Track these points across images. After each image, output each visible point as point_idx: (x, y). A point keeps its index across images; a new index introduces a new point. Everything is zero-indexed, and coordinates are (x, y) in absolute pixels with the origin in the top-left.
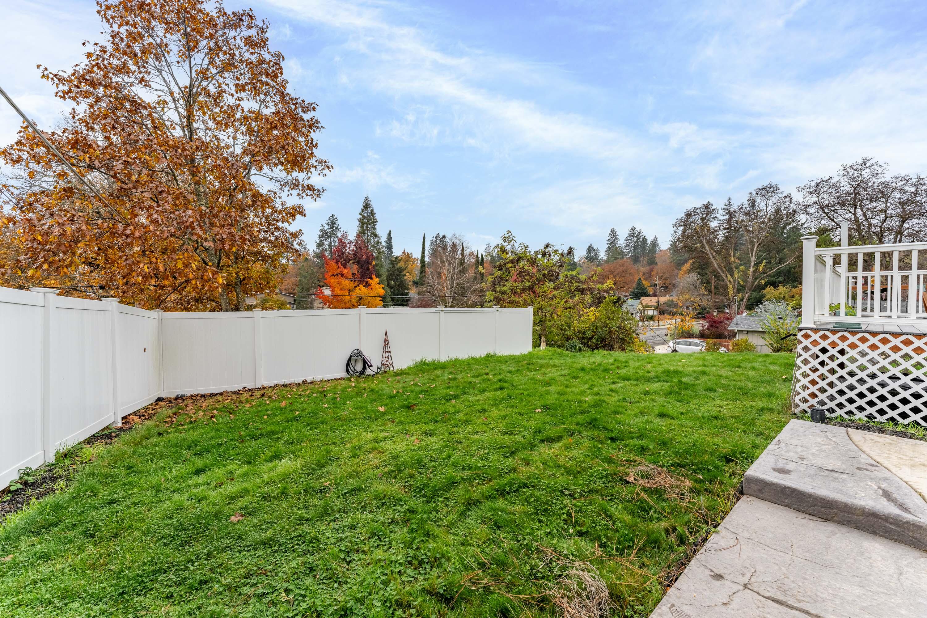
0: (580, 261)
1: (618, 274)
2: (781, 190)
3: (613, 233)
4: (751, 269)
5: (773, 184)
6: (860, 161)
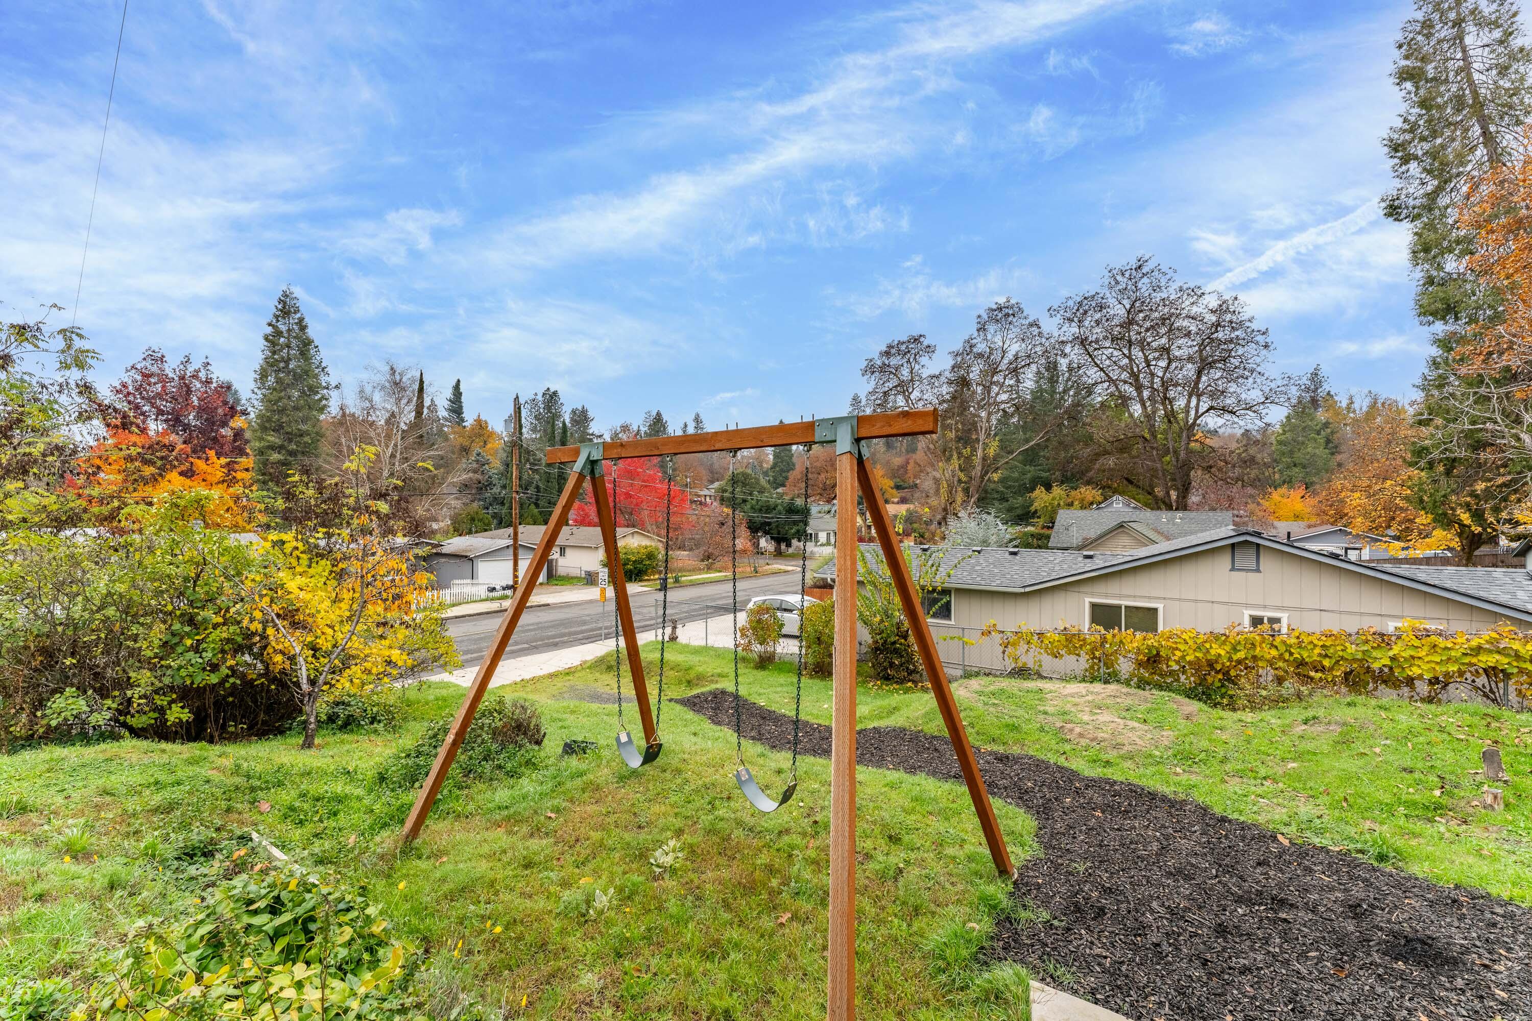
2: (1025, 313)
4: (980, 452)
5: (1013, 301)
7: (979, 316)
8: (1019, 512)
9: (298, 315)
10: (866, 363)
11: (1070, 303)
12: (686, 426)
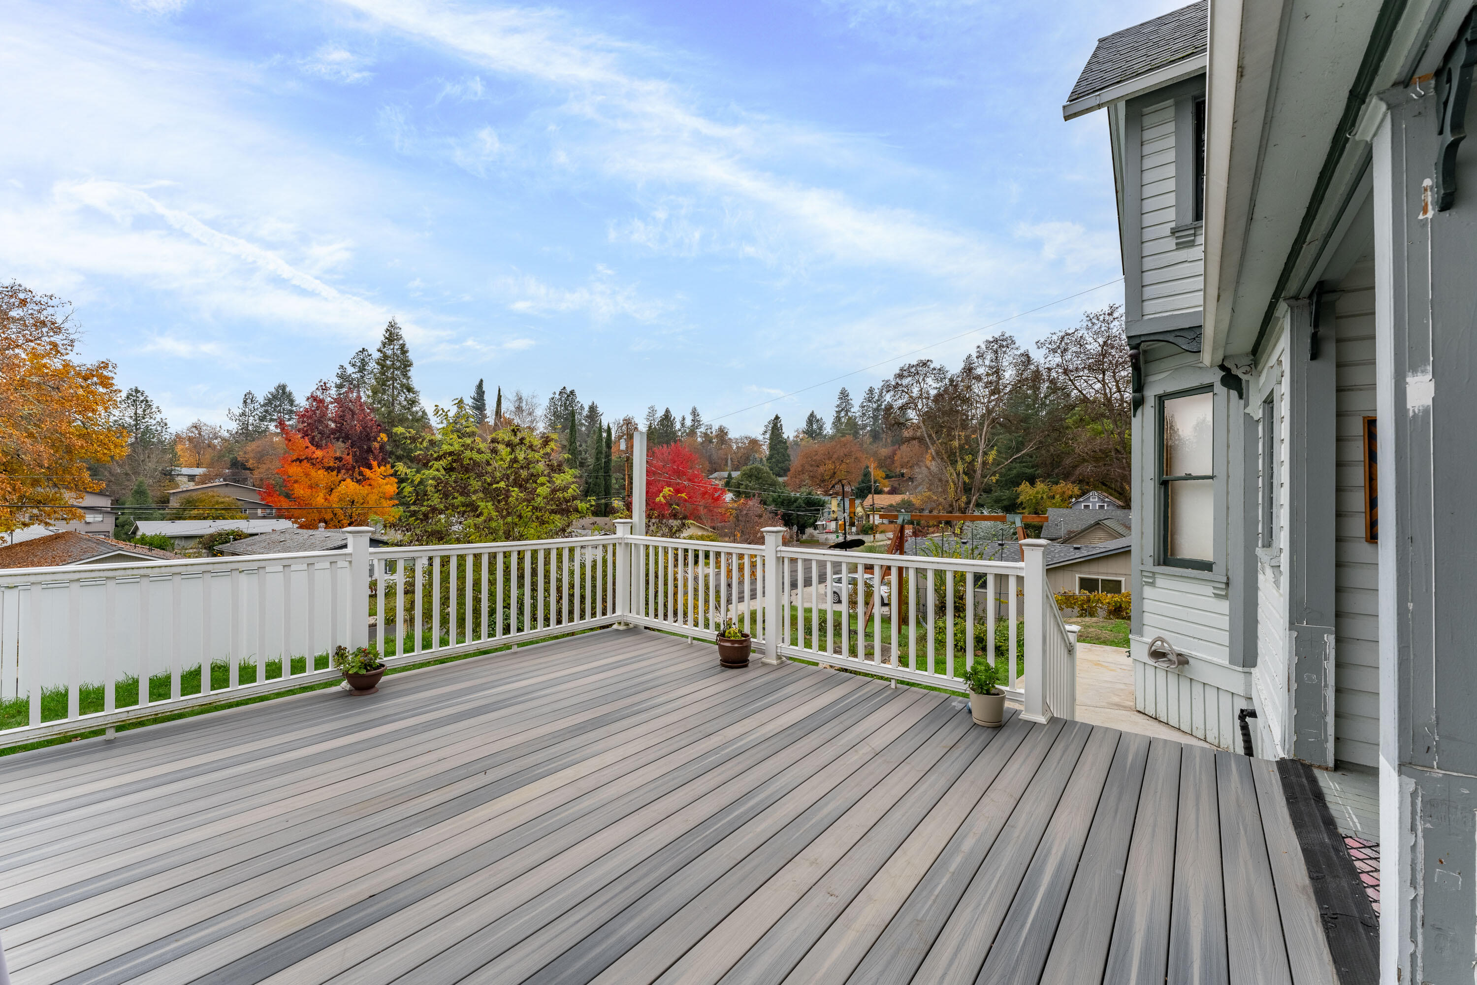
0: (797, 437)
1: (838, 458)
2: (1017, 345)
3: (844, 395)
4: (980, 460)
5: (1007, 335)
6: (1107, 310)
7: (978, 347)
8: (1006, 503)
9: (401, 342)
10: (882, 384)
11: (1055, 338)
12: (684, 419)
